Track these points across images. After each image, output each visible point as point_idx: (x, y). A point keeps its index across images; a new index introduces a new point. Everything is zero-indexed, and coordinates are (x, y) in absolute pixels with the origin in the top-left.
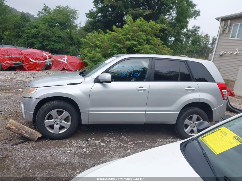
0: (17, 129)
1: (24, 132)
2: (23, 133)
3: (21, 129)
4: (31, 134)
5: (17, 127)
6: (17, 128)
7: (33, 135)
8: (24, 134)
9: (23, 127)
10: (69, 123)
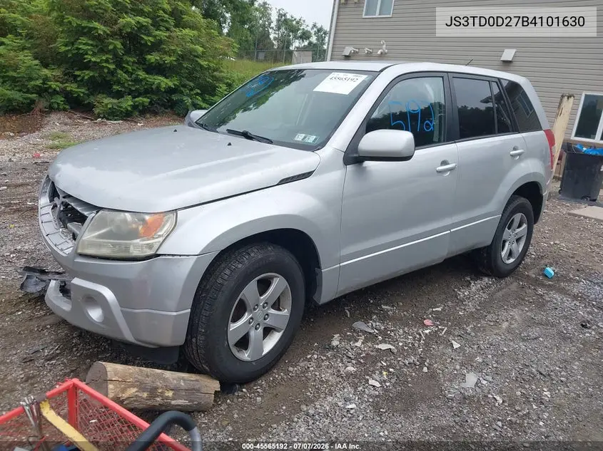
0: (145, 395)
1: (170, 394)
2: (167, 398)
3: (156, 388)
4: (191, 391)
5: (141, 386)
6: (144, 390)
7: (198, 391)
8: (173, 402)
9: (159, 376)
10: (286, 312)
